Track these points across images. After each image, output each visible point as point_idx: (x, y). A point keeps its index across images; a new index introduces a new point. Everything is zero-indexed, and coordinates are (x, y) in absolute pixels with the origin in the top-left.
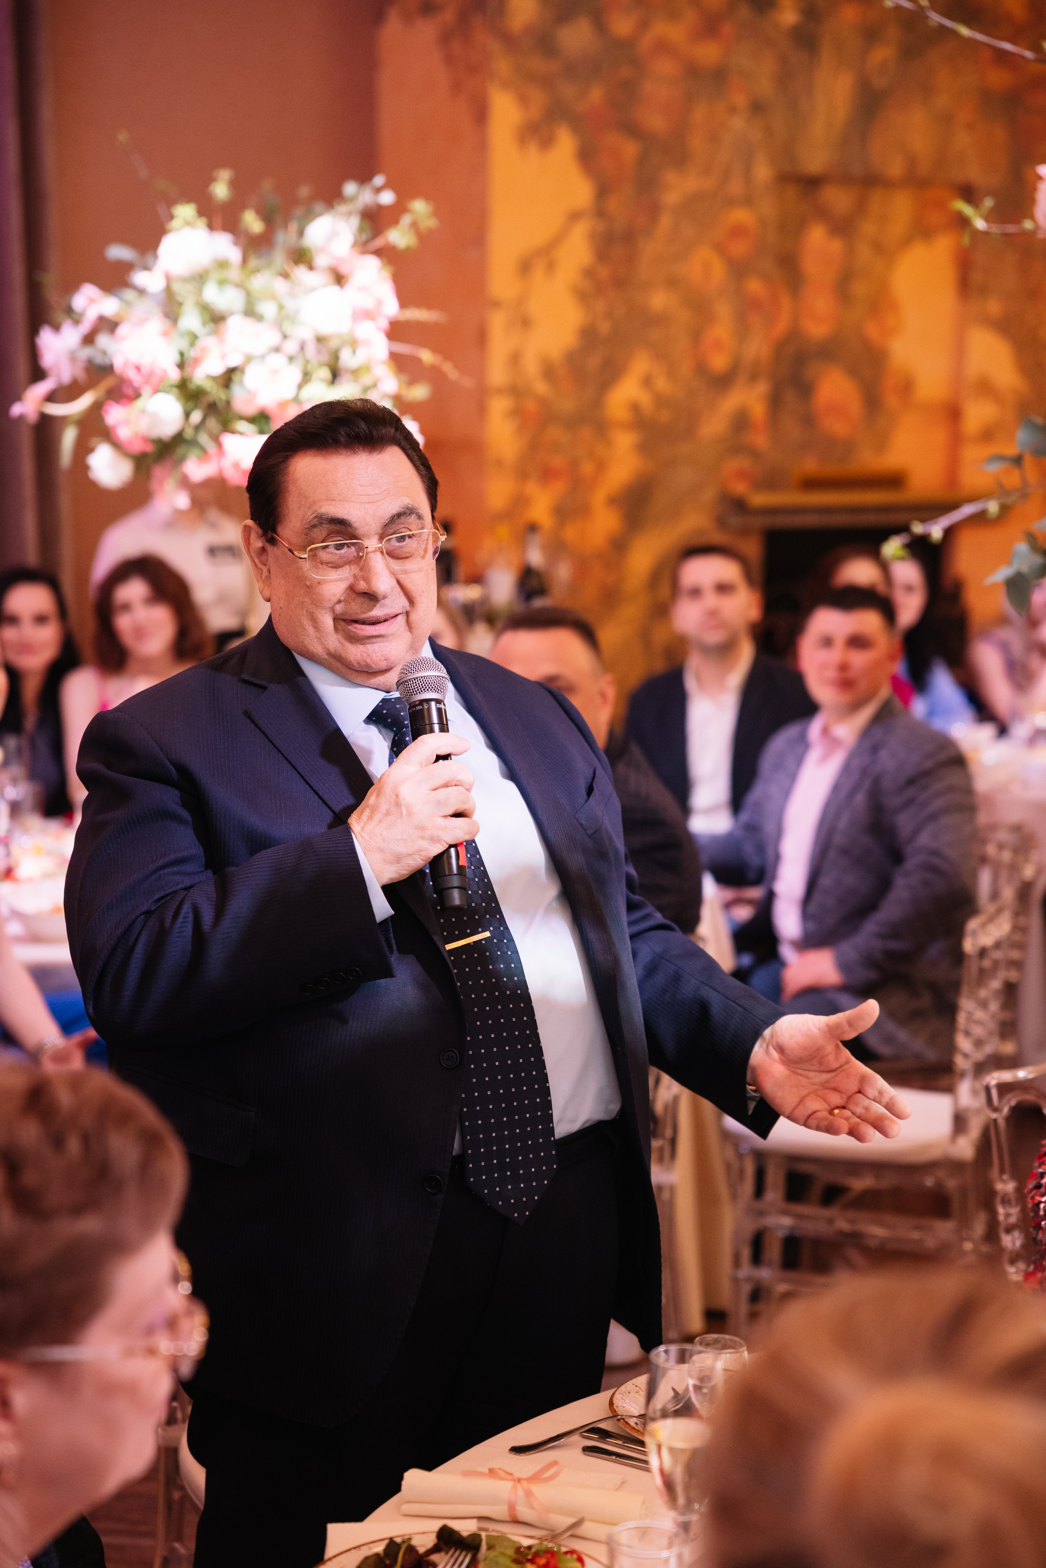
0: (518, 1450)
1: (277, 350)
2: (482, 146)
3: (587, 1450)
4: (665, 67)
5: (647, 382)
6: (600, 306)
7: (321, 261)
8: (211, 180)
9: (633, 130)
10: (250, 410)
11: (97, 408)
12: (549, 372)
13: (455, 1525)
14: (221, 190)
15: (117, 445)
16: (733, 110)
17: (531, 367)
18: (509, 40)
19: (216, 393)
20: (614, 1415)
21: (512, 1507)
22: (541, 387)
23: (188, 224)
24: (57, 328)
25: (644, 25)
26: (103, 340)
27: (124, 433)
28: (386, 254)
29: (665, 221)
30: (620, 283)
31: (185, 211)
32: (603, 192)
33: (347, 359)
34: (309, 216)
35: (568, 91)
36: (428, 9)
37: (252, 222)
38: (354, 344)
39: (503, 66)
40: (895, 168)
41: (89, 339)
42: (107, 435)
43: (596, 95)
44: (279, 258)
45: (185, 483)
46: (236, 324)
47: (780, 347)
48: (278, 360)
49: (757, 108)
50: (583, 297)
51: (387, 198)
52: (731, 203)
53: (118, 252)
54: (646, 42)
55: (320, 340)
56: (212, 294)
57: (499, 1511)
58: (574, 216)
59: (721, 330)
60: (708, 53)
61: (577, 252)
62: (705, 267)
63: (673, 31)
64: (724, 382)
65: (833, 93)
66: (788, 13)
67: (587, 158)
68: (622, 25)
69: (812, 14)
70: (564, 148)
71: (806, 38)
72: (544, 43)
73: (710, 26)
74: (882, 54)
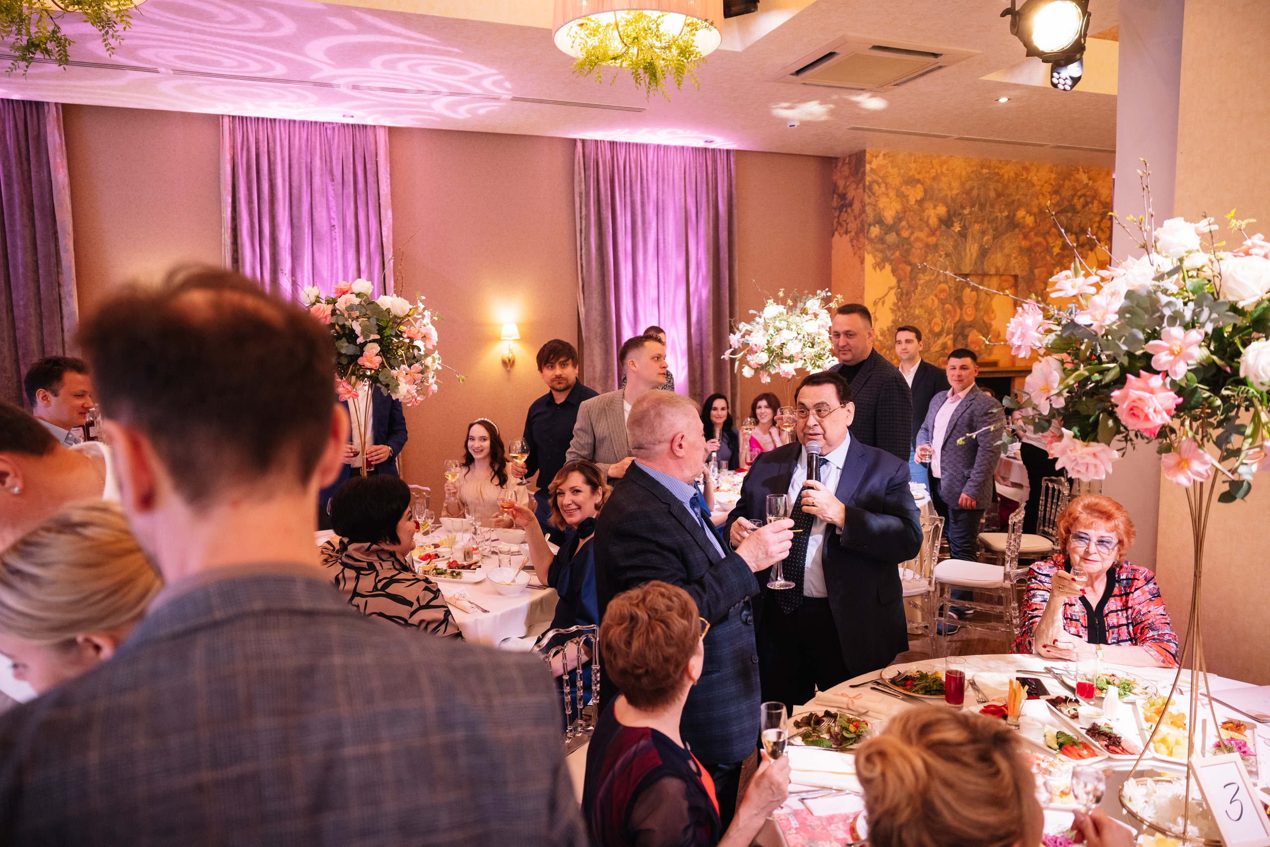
0: (852, 686)
1: (796, 338)
2: (863, 270)
3: (873, 688)
4: (919, 245)
6: (899, 314)
7: (810, 312)
8: (778, 292)
9: (910, 264)
10: (788, 355)
11: (745, 355)
12: (883, 334)
13: (830, 709)
14: (781, 294)
15: (750, 366)
16: (940, 256)
18: (871, 240)
19: (779, 351)
20: (882, 678)
21: (848, 704)
22: (880, 338)
23: (772, 304)
24: (734, 334)
25: (912, 233)
26: (747, 337)
27: (752, 363)
28: (829, 310)
29: (920, 288)
30: (905, 308)
31: (771, 301)
32: (899, 281)
33: (817, 340)
34: (807, 298)
35: (889, 254)
36: (846, 232)
37: (790, 302)
38: (820, 334)
39: (869, 247)
40: (993, 271)
41: (743, 336)
42: (748, 363)
43: (897, 253)
44: (798, 311)
45: (770, 375)
46: (784, 331)
47: (956, 324)
48: (797, 341)
49: (948, 255)
50: (893, 311)
51: (829, 294)
52: (940, 283)
53: (752, 312)
54: (912, 239)
55: (808, 335)
56: (777, 324)
57: (845, 706)
58: (891, 288)
59: (938, 320)
60: (932, 240)
61: (892, 298)
62: (932, 301)
63: (922, 235)
64: (939, 335)
65: (972, 250)
66: (957, 228)
67: (894, 271)
68: (905, 234)
69: (964, 228)
70: (888, 268)
71: (963, 235)
72: (882, 240)
73: (933, 233)
74: (987, 238)
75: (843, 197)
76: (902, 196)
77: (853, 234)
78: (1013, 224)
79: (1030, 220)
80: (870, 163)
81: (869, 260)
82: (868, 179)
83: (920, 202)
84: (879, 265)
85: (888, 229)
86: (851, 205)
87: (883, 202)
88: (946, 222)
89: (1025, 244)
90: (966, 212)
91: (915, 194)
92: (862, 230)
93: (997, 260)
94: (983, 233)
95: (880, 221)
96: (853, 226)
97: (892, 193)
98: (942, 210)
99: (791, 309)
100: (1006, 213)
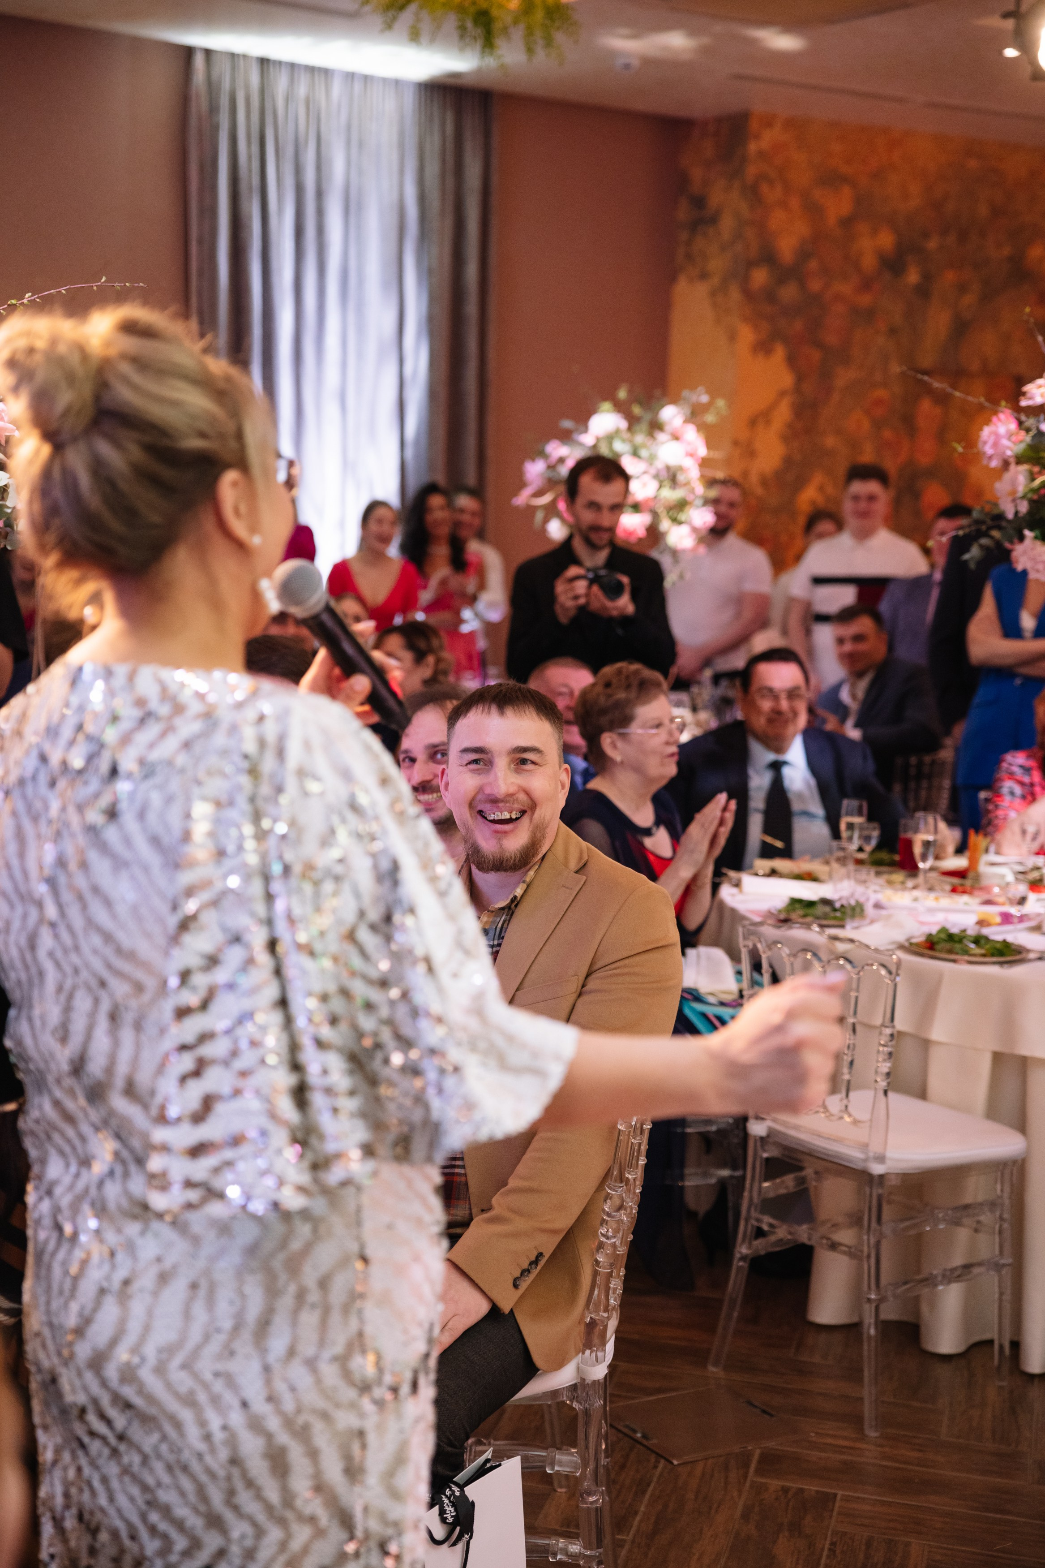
1: (645, 473)
4: (839, 309)
5: (821, 489)
6: (796, 444)
7: (667, 428)
8: (616, 389)
9: (819, 345)
11: (554, 500)
12: (764, 482)
14: (622, 394)
16: (878, 332)
17: (754, 478)
18: (751, 296)
22: (759, 491)
23: (608, 411)
24: (534, 461)
25: (828, 285)
28: (703, 428)
29: (836, 396)
30: (808, 431)
31: (604, 406)
32: (800, 379)
33: (681, 478)
34: (662, 406)
35: (782, 323)
36: (704, 276)
37: (635, 409)
38: (684, 470)
39: (746, 310)
40: (975, 366)
43: (799, 325)
44: (647, 426)
47: (901, 469)
48: (647, 478)
49: (893, 331)
50: (786, 439)
51: (705, 399)
52: (875, 385)
53: (567, 424)
54: (829, 295)
55: (668, 468)
58: (782, 394)
60: (865, 300)
61: (783, 413)
62: (859, 423)
63: (844, 288)
65: (939, 322)
66: (913, 277)
67: (792, 361)
68: (815, 285)
69: (927, 277)
70: (780, 352)
71: (923, 291)
72: (770, 296)
73: (866, 285)
74: (969, 300)
75: (699, 202)
76: (813, 210)
77: (715, 281)
78: (1021, 273)
80: (757, 137)
81: (747, 335)
82: (751, 171)
83: (847, 222)
84: (764, 347)
85: (786, 273)
86: (714, 220)
87: (777, 219)
88: (893, 264)
90: (932, 244)
91: (838, 205)
92: (735, 274)
93: (985, 345)
94: (962, 288)
95: (769, 257)
96: (717, 264)
97: (795, 202)
98: (886, 240)
99: (632, 421)
100: (1006, 251)
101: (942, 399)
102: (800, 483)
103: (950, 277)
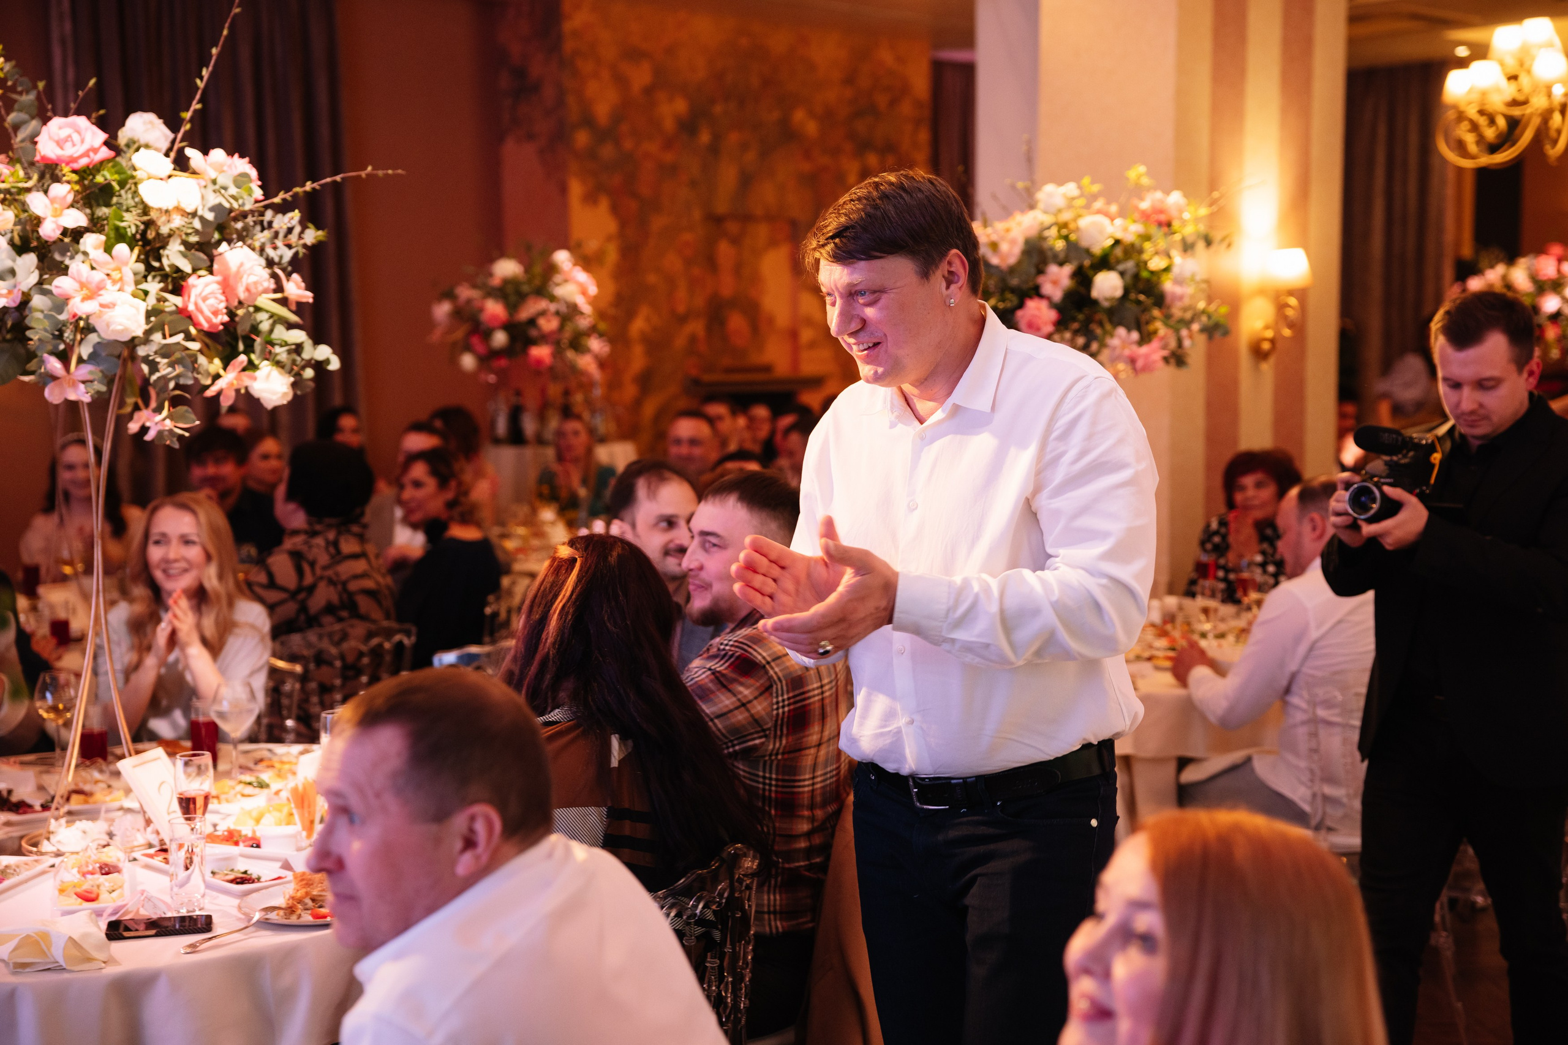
2: (565, 204)
4: (649, 165)
5: (648, 319)
9: (635, 196)
16: (681, 185)
18: (576, 155)
25: (638, 144)
29: (653, 238)
35: (604, 177)
36: (530, 137)
39: (574, 166)
40: (759, 211)
43: (617, 179)
47: (709, 302)
49: (693, 184)
50: (616, 277)
52: (682, 230)
54: (639, 154)
58: (610, 238)
59: (682, 293)
60: (668, 157)
62: (673, 262)
64: (683, 319)
65: (728, 176)
66: (705, 137)
67: (615, 210)
68: (628, 144)
69: (717, 138)
70: (604, 205)
71: (714, 149)
72: (592, 154)
74: (751, 156)
75: (520, 73)
76: (621, 81)
78: (788, 134)
79: (811, 128)
80: (570, 17)
81: (576, 189)
82: (567, 47)
83: (649, 91)
84: (590, 198)
85: (603, 135)
86: (536, 89)
87: (592, 88)
88: (688, 126)
89: (806, 167)
90: (718, 109)
91: (640, 76)
92: (560, 137)
93: (766, 194)
94: (745, 147)
95: (588, 121)
96: (542, 127)
97: (605, 74)
98: (680, 106)
100: (776, 115)
101: (736, 241)
102: (630, 315)
103: (734, 138)
